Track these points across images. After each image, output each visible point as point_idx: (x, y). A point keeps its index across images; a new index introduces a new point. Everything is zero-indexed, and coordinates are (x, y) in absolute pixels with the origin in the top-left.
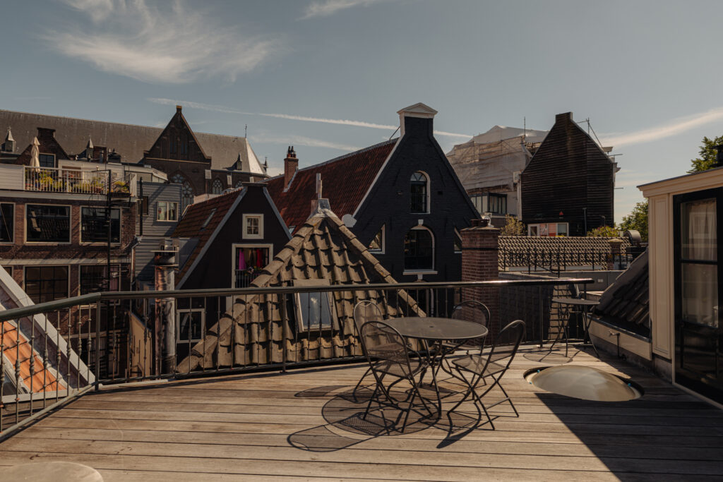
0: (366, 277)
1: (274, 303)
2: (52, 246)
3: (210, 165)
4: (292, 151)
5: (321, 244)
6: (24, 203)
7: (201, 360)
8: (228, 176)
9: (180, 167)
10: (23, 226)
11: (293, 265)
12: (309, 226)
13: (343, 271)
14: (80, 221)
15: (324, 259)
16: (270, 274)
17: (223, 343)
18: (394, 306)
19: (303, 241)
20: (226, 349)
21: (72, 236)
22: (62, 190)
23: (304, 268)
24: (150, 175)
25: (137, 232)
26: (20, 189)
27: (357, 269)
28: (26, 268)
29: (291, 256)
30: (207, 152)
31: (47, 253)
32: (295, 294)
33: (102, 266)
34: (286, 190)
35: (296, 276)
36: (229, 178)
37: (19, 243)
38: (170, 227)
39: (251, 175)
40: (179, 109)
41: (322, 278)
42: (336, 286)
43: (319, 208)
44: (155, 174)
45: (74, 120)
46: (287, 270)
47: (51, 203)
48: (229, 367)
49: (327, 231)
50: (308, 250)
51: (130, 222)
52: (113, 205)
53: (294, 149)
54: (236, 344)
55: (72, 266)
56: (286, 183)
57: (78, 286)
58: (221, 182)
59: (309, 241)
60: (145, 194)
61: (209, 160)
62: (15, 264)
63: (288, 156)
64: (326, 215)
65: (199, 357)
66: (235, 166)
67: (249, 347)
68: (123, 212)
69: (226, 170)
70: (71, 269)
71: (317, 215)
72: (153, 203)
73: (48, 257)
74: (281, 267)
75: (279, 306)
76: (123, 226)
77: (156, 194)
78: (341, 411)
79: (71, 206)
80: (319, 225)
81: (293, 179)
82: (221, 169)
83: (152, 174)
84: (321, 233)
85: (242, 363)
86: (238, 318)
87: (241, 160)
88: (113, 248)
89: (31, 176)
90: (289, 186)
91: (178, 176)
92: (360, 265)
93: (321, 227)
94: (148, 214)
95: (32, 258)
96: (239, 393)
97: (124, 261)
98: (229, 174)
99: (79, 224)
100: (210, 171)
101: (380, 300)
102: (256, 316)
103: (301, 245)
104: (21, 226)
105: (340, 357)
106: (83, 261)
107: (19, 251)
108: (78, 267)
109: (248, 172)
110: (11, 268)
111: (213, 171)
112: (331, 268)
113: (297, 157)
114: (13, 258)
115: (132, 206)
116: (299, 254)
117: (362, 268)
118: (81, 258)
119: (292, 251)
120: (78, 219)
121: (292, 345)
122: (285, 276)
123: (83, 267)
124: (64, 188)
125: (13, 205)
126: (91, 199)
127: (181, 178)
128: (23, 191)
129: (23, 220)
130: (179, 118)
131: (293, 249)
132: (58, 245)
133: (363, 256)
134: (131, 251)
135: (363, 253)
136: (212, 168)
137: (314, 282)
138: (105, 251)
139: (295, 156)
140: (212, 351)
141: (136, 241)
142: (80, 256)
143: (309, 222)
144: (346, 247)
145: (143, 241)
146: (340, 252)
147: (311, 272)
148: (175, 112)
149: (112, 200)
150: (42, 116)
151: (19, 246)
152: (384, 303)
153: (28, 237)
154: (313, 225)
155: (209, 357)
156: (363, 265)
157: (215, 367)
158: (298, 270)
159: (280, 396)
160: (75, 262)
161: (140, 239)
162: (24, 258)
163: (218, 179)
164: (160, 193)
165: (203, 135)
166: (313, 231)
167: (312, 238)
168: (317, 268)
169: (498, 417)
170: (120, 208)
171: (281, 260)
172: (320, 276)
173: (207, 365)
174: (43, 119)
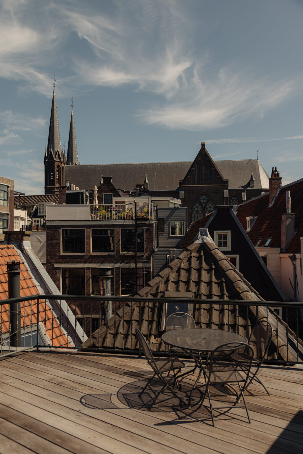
0: (225, 292)
1: (150, 307)
2: (105, 255)
3: (228, 186)
4: (276, 171)
5: (195, 263)
6: (90, 228)
7: (95, 341)
8: (243, 194)
9: (205, 190)
10: (90, 243)
11: (169, 280)
12: (188, 250)
13: (208, 286)
14: (120, 238)
15: (194, 276)
16: (151, 286)
17: (111, 332)
18: (244, 318)
19: (181, 262)
20: (112, 336)
21: (116, 248)
22: (110, 218)
23: (177, 283)
24: (168, 201)
25: (155, 245)
26: (88, 219)
27: (220, 285)
28: (92, 269)
29: (169, 274)
30: (225, 176)
31: (103, 259)
32: (164, 303)
33: (133, 269)
34: (270, 205)
35: (169, 289)
36: (244, 195)
37: (88, 254)
38: (179, 240)
39: (262, 190)
40: (203, 145)
41: (189, 291)
42: (198, 299)
43: (199, 236)
44: (171, 201)
45: (137, 164)
46: (165, 284)
47: (104, 227)
48: (122, 349)
49: (202, 254)
50: (183, 269)
51: (150, 238)
52: (138, 227)
53: (278, 170)
54: (118, 333)
55: (116, 268)
56: (270, 200)
57: (120, 281)
58: (237, 199)
59: (187, 262)
60: (160, 216)
61: (227, 182)
62: (87, 267)
63: (272, 176)
64: (203, 241)
65: (94, 339)
66: (249, 184)
67: (126, 336)
68: (145, 231)
69: (241, 188)
70: (116, 270)
71: (197, 242)
72: (167, 223)
73: (103, 262)
74: (160, 282)
75: (153, 309)
76: (145, 241)
77: (169, 216)
78: (136, 388)
79: (115, 228)
80: (197, 249)
81: (277, 195)
82: (237, 188)
83: (169, 201)
84: (198, 255)
85: (119, 347)
86: (123, 316)
87: (254, 179)
88: (138, 257)
89: (94, 210)
90: (273, 202)
91: (204, 197)
92: (222, 282)
93: (199, 252)
94: (164, 231)
95: (95, 263)
96: (97, 365)
97: (147, 265)
98: (244, 191)
99: (119, 240)
100: (228, 191)
101: (233, 311)
102: (136, 316)
103: (179, 265)
104: (89, 242)
105: (163, 351)
106: (122, 265)
107: (88, 258)
108: (120, 269)
109: (260, 188)
110: (84, 269)
111: (230, 191)
112: (198, 283)
113: (280, 176)
114: (85, 263)
115: (150, 227)
116: (177, 272)
117: (224, 284)
118: (121, 263)
119: (170, 270)
120: (119, 237)
121: (155, 338)
122: (162, 288)
123: (123, 269)
124: (111, 216)
125: (85, 229)
126: (124, 223)
127: (206, 198)
128: (89, 220)
129: (90, 239)
130: (203, 152)
131: (171, 268)
132: (108, 254)
133: (226, 274)
134: (150, 259)
135: (226, 272)
136: (229, 188)
137: (183, 294)
138: (134, 259)
139: (278, 175)
140: (104, 336)
141: (153, 251)
142: (120, 261)
143: (189, 248)
144: (214, 267)
145: (158, 251)
146: (209, 271)
147: (182, 286)
148: (201, 147)
149: (137, 223)
150: (119, 165)
151: (88, 255)
152: (235, 315)
153: (93, 249)
154: (191, 250)
155: (100, 340)
156: (225, 282)
157: (103, 347)
158: (173, 284)
159: (115, 372)
160: (117, 265)
161: (156, 250)
162: (91, 263)
163: (235, 196)
164: (172, 215)
165: (223, 162)
166: (191, 254)
167: (189, 260)
168: (187, 283)
169: (234, 418)
170: (143, 228)
171: (161, 277)
172: (188, 290)
173: (99, 345)
174: (119, 167)
